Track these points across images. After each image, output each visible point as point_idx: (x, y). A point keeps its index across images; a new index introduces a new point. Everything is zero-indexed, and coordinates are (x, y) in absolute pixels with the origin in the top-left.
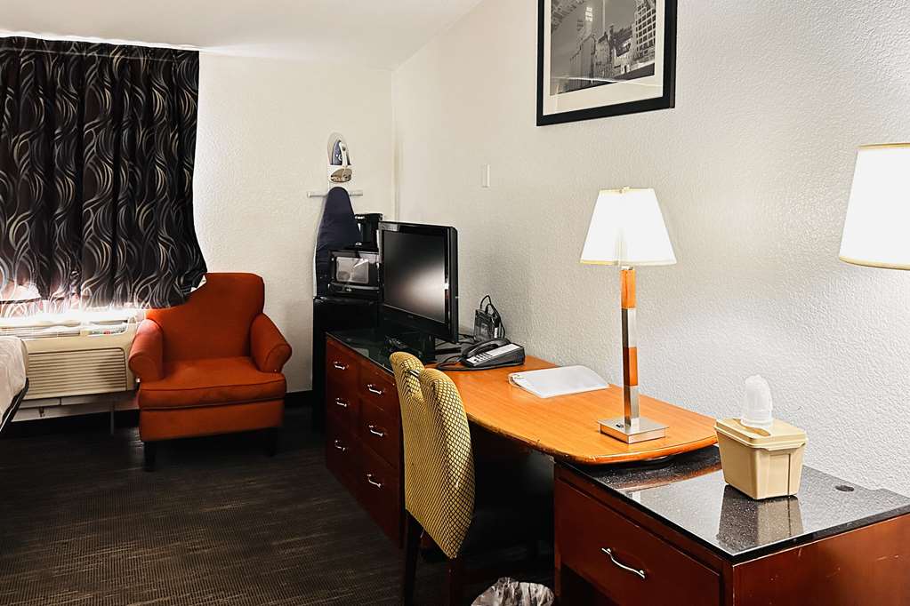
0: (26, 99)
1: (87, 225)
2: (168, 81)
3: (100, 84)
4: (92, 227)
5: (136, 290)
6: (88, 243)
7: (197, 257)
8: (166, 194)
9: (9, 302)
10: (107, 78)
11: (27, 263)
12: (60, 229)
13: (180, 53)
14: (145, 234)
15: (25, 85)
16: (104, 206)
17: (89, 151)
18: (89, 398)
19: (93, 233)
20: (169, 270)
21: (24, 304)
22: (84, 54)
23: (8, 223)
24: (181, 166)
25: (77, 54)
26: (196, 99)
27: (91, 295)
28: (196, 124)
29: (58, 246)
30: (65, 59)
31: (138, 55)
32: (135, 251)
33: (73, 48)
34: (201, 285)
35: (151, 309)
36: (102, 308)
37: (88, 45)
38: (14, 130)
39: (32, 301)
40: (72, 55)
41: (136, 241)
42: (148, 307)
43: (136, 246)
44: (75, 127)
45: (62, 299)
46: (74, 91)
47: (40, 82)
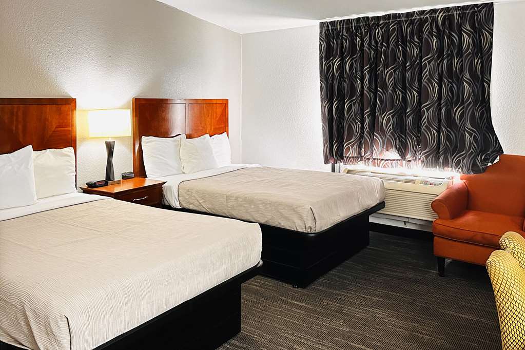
0: (392, 48)
1: (423, 119)
2: (473, 26)
3: (431, 33)
4: (426, 120)
5: (454, 161)
6: (424, 129)
7: (496, 143)
8: (470, 100)
9: (382, 160)
10: (434, 29)
11: (390, 138)
12: (409, 121)
13: (480, 6)
14: (459, 125)
15: (392, 40)
16: (432, 108)
17: (424, 74)
18: (424, 222)
19: (427, 124)
20: (472, 150)
21: (389, 161)
22: (422, 17)
23: (383, 116)
24: (483, 81)
25: (418, 17)
26: (492, 35)
27: (425, 160)
28: (492, 52)
29: (408, 131)
30: (412, 22)
31: (453, 12)
32: (454, 135)
33: (415, 15)
34: (495, 162)
35: (462, 174)
36: (432, 169)
37: (423, 12)
38: (386, 66)
39: (394, 160)
40: (416, 19)
41: (454, 130)
42: (460, 173)
43: (453, 132)
44: (418, 61)
45: (410, 161)
46: (417, 40)
47: (399, 37)
